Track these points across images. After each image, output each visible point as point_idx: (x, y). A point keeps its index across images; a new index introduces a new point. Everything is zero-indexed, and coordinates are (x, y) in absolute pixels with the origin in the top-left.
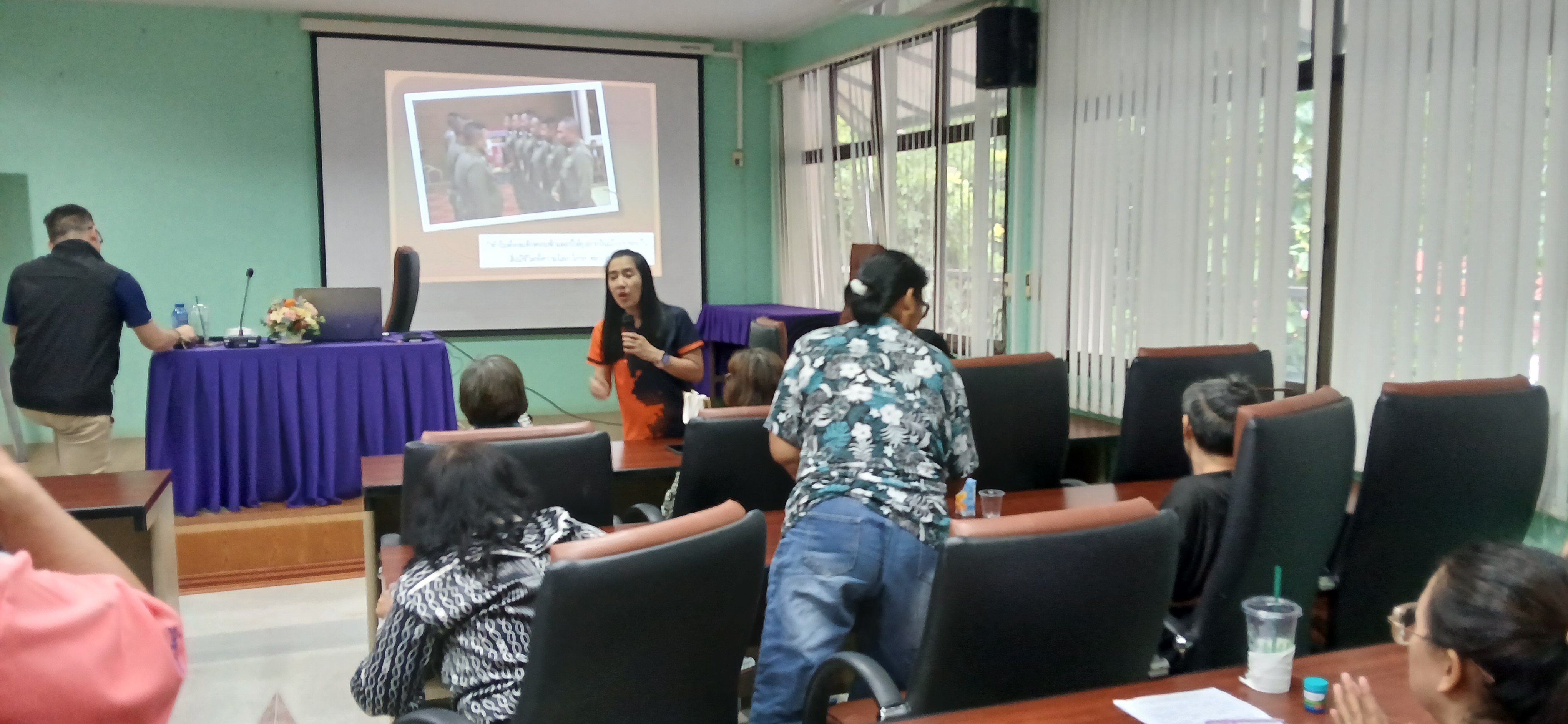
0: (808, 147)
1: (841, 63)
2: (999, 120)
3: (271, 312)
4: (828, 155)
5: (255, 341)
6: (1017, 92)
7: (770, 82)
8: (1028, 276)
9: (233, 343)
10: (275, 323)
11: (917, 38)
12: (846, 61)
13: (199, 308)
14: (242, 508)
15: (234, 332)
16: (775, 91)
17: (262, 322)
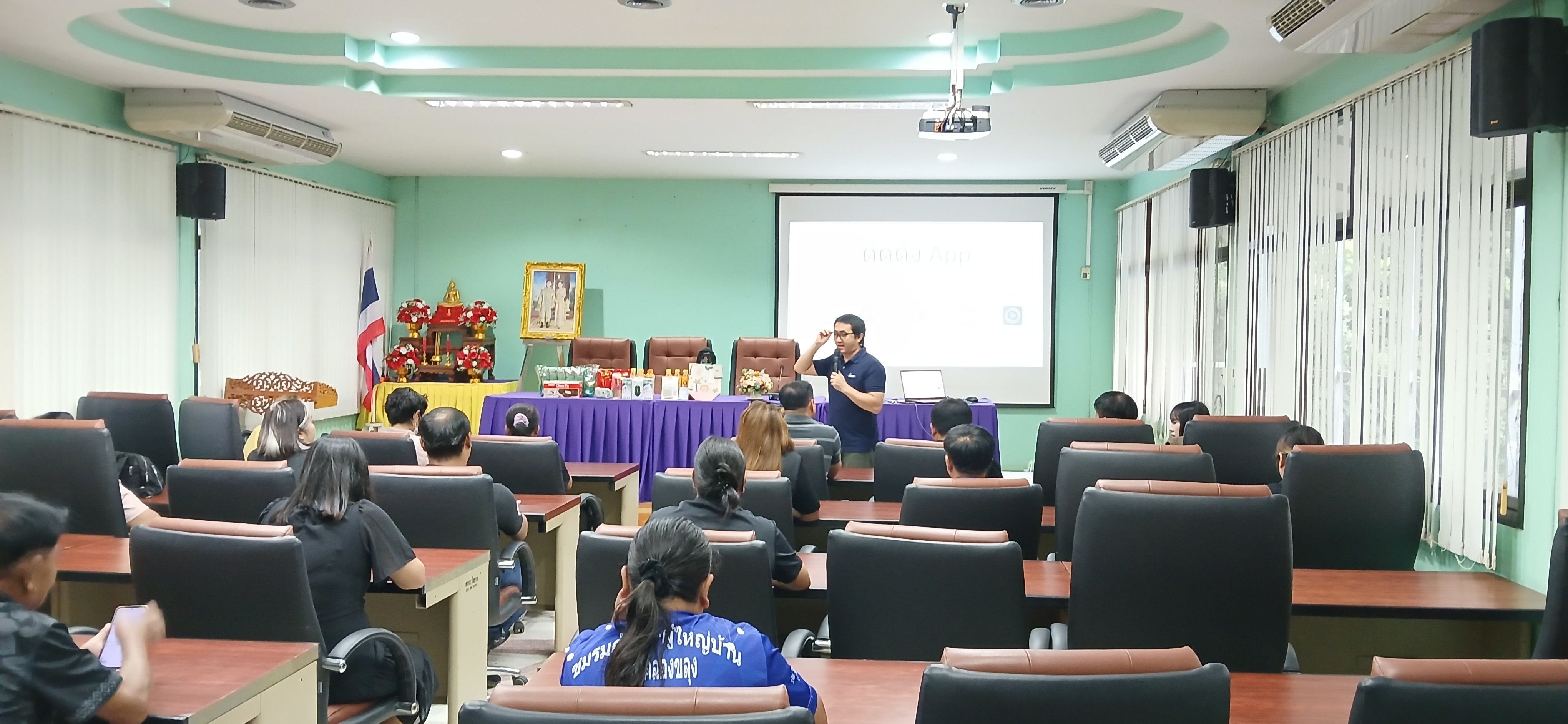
2: (1223, 248)
7: (1116, 211)
16: (1119, 217)
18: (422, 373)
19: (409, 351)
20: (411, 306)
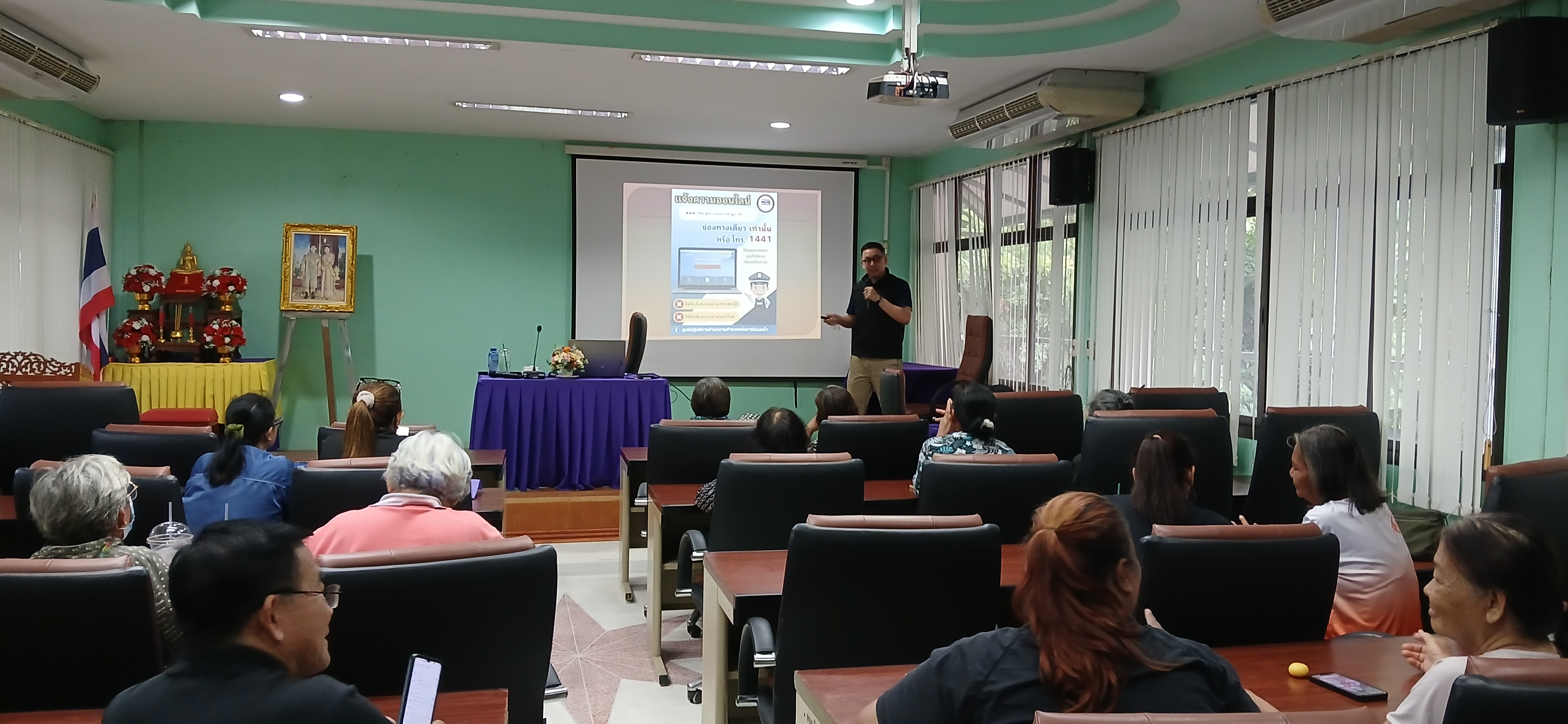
0: (938, 241)
1: (963, 176)
2: (1069, 225)
3: (554, 355)
4: (952, 247)
5: (543, 375)
6: (1082, 206)
7: (911, 188)
8: (1088, 341)
9: (529, 375)
10: (557, 363)
11: (1016, 162)
12: (967, 176)
13: (505, 351)
14: (528, 489)
15: (529, 369)
16: (915, 194)
17: (548, 362)
18: (160, 352)
19: (144, 325)
20: (142, 272)
